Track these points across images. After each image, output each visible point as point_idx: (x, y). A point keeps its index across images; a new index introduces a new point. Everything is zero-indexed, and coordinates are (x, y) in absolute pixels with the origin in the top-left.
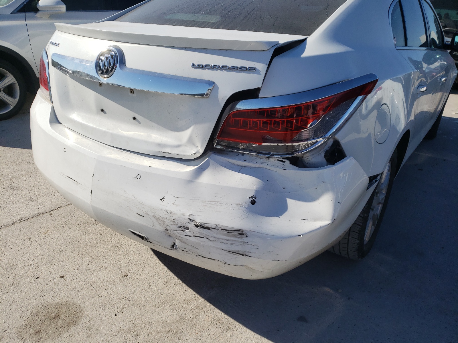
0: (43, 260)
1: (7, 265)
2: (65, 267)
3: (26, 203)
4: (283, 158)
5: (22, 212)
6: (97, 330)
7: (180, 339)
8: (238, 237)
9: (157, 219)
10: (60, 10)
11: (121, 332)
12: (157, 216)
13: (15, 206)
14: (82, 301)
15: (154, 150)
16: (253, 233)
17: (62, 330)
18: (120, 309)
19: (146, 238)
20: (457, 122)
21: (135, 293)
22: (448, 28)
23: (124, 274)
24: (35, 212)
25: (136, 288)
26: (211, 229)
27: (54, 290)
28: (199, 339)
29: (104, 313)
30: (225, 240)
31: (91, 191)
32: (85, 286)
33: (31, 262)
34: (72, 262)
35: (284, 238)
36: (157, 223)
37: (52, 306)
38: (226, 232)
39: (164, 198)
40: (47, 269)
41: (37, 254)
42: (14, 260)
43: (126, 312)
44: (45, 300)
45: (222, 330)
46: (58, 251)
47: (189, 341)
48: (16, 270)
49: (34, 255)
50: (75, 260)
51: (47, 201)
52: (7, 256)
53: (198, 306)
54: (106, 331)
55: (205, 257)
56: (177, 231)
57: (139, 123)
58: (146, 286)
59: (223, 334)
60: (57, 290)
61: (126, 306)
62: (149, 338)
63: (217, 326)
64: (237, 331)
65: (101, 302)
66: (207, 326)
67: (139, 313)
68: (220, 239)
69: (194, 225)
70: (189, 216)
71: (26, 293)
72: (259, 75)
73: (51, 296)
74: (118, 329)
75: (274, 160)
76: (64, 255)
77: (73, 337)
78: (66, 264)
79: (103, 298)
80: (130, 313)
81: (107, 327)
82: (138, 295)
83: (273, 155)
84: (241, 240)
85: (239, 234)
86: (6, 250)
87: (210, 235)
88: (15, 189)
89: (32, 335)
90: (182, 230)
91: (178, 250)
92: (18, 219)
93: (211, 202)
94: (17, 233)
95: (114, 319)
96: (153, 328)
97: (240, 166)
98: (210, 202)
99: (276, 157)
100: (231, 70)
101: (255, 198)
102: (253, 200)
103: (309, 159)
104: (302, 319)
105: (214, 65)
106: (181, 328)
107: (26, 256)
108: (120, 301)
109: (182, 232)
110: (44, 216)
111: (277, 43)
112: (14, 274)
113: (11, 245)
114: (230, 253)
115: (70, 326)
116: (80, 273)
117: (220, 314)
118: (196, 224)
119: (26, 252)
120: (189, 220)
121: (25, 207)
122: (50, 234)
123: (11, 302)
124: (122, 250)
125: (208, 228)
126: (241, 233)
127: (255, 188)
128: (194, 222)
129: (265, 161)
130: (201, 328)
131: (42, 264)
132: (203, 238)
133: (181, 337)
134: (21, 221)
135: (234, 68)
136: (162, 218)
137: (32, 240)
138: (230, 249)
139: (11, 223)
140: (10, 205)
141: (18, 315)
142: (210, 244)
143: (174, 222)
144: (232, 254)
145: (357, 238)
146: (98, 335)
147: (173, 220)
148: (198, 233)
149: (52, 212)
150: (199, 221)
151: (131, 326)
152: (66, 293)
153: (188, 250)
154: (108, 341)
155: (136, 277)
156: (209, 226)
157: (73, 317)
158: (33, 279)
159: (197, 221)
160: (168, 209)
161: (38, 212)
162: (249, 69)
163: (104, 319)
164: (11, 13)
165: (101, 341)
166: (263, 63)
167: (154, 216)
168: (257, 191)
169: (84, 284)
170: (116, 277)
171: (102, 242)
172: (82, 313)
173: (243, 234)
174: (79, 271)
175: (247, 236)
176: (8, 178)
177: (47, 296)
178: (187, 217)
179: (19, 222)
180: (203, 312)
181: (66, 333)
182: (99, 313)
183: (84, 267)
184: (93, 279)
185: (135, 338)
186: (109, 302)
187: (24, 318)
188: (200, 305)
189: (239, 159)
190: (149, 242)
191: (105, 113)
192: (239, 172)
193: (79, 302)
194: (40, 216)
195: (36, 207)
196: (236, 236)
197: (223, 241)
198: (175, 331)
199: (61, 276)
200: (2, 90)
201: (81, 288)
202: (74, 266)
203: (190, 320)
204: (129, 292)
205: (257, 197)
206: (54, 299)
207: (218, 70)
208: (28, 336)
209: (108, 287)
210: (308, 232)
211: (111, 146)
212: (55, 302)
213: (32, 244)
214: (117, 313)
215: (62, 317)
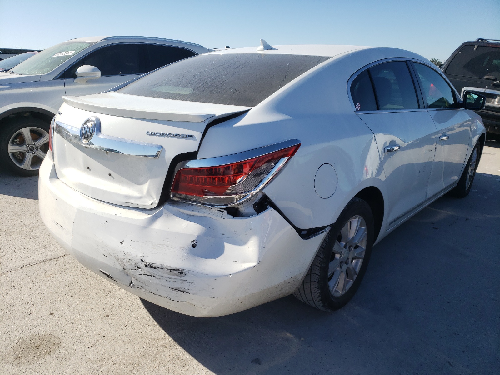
0: (39, 299)
1: (8, 303)
2: (57, 306)
3: (38, 250)
4: (221, 209)
5: (32, 258)
6: (69, 359)
7: (138, 370)
8: (179, 276)
9: (117, 259)
10: (97, 76)
11: (89, 362)
12: (118, 257)
13: (28, 252)
14: (62, 335)
15: (122, 201)
16: (190, 272)
17: (39, 358)
18: (93, 343)
19: (111, 277)
20: (499, 180)
21: (111, 331)
22: (498, 82)
23: (107, 314)
24: (44, 258)
25: (113, 326)
26: (157, 268)
27: (41, 325)
28: (155, 372)
29: (79, 345)
30: (168, 278)
31: (72, 235)
32: (69, 323)
33: (29, 301)
34: (64, 302)
35: (216, 278)
36: (117, 263)
37: (36, 338)
38: (169, 271)
39: (123, 242)
40: (40, 307)
41: (35, 294)
42: (15, 298)
43: (98, 346)
44: (31, 333)
45: (179, 366)
46: (55, 293)
47: (146, 373)
48: (15, 307)
49: (33, 295)
50: (67, 300)
51: (57, 249)
52: (10, 295)
53: (164, 345)
54: (76, 361)
55: (155, 294)
56: (132, 270)
57: (114, 178)
58: (123, 326)
59: (179, 369)
60: (44, 325)
61: (100, 341)
62: (112, 369)
63: (175, 362)
64: (193, 367)
65: (79, 336)
66: (166, 361)
67: (109, 348)
68: (165, 277)
69: (144, 265)
70: (141, 257)
71: (18, 326)
72: (195, 141)
73: (38, 329)
74: (87, 359)
75: (215, 210)
76: (59, 296)
77: (46, 364)
78: (58, 304)
79: (82, 333)
80: (102, 346)
81: (78, 357)
82: (113, 333)
83: (214, 206)
84: (181, 279)
85: (179, 273)
86: (10, 290)
87: (156, 273)
88: (31, 237)
89: (13, 360)
90: (135, 269)
91: (134, 287)
92: (28, 264)
93: (160, 245)
94: (23, 276)
95: (86, 351)
96: (118, 360)
97: (188, 215)
98: (158, 246)
99: (216, 208)
100: (175, 137)
101: (196, 242)
102: (194, 244)
103: (242, 209)
104: (257, 361)
105: (163, 133)
106: (143, 362)
107: (26, 296)
108: (96, 336)
109: (135, 271)
110: (51, 262)
111: (214, 116)
112: (12, 310)
113: (15, 286)
114: (173, 290)
115: (47, 355)
116: (68, 312)
117: (181, 353)
118: (146, 263)
119: (27, 292)
120: (140, 260)
121: (36, 253)
122: (51, 278)
123: (3, 332)
124: (111, 293)
125: (155, 268)
126: (181, 272)
127: (197, 234)
128: (144, 262)
129: (209, 211)
130: (161, 363)
131: (37, 303)
132: (151, 276)
133: (140, 369)
134: (30, 265)
135: (176, 136)
136: (121, 258)
137: (34, 282)
138: (173, 287)
139: (21, 267)
140: (24, 252)
141: (6, 343)
142: (157, 281)
143: (129, 262)
144: (174, 291)
145: (317, 287)
146: (68, 363)
147: (129, 260)
148: (147, 272)
149: (58, 259)
150: (148, 261)
151: (99, 357)
152: (52, 328)
153: (142, 288)
154: (75, 368)
155: (116, 318)
156: (155, 265)
157: (51, 348)
158: (27, 314)
159: (146, 262)
160: (125, 251)
161: (47, 258)
162: (188, 136)
163: (77, 351)
164: (52, 80)
165: (70, 368)
166: (199, 132)
167: (115, 257)
168: (199, 237)
169: (69, 321)
170: (98, 317)
171: (95, 286)
172: (60, 345)
173: (182, 273)
174: (68, 310)
175: (185, 275)
176: (28, 228)
177: (34, 329)
178: (139, 258)
179: (28, 266)
180: (167, 350)
181: (42, 360)
182: (75, 345)
183: (73, 307)
184: (78, 317)
185: (99, 368)
186: (86, 337)
187: (11, 346)
188: (166, 344)
189: (187, 209)
190: (114, 280)
191: (90, 170)
192: (187, 220)
193: (60, 336)
194: (48, 261)
195: (45, 254)
196: (176, 275)
197: (167, 279)
198: (136, 364)
199: (51, 313)
200: (39, 147)
201: (66, 324)
202: (65, 305)
203: (153, 356)
204: (106, 329)
205: (198, 241)
206: (40, 332)
207: (166, 137)
208: (10, 360)
209: (89, 324)
210: (236, 272)
211: (92, 198)
212: (39, 334)
213: (34, 285)
214: (90, 347)
215: (42, 348)
